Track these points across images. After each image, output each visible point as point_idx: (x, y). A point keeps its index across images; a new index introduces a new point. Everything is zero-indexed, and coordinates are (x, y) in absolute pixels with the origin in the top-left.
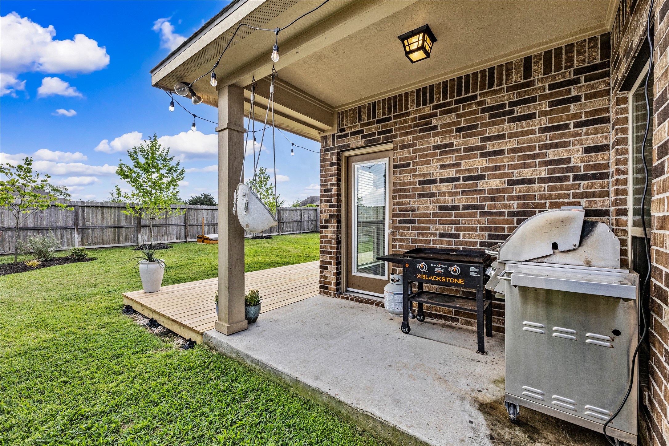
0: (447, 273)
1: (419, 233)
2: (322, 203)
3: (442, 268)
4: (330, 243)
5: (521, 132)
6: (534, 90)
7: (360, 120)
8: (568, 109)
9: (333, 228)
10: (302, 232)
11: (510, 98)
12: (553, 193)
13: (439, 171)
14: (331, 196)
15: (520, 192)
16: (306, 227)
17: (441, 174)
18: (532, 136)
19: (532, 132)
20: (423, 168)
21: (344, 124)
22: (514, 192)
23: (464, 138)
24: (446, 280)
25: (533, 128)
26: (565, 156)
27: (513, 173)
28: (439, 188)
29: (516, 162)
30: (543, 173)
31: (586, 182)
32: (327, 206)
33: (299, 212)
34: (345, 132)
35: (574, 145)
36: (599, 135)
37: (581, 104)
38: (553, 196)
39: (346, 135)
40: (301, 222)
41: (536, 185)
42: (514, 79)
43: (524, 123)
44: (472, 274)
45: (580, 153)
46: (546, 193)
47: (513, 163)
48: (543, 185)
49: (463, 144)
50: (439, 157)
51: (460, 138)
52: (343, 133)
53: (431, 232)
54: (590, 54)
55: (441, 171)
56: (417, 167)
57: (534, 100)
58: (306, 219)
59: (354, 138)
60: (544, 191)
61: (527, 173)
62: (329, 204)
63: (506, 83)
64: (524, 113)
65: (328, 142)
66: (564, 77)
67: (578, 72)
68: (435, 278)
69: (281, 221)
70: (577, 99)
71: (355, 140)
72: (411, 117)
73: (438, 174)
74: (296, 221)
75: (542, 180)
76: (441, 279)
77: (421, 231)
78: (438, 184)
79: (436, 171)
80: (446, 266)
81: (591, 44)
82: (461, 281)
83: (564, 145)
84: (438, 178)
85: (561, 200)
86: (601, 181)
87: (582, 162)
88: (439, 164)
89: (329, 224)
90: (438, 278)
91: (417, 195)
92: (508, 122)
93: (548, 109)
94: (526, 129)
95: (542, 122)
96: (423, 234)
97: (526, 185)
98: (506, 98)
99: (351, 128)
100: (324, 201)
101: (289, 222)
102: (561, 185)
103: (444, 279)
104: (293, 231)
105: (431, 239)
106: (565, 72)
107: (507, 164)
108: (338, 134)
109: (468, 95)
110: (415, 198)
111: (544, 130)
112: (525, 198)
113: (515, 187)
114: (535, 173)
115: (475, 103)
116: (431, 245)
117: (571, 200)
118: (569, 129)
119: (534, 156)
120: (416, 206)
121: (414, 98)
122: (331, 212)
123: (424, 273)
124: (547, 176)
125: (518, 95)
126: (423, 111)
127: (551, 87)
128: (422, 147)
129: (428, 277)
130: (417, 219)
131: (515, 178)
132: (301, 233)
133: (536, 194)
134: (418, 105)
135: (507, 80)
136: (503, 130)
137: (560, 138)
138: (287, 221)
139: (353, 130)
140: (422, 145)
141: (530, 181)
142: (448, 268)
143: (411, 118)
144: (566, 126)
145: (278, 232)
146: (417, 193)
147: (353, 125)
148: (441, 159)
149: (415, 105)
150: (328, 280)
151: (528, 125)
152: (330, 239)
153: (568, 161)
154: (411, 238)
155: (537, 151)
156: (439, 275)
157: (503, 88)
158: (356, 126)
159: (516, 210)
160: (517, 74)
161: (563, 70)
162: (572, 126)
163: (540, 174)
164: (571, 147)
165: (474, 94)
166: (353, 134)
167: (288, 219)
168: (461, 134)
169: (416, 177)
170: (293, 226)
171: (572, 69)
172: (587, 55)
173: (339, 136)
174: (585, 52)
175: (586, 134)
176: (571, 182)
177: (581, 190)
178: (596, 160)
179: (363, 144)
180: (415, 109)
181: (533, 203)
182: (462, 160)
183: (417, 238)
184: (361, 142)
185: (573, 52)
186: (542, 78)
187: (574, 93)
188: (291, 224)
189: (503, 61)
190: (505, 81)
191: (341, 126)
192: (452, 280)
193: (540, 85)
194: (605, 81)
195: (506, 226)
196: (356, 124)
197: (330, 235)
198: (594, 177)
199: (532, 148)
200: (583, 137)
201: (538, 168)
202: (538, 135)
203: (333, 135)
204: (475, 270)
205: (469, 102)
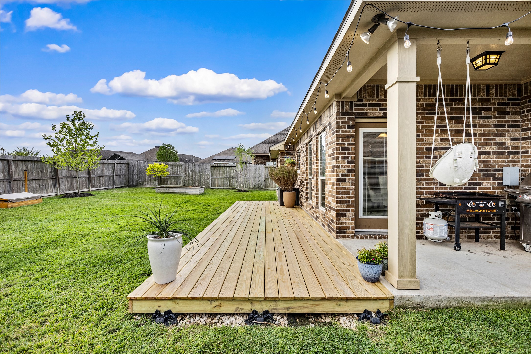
0: (486, 207)
1: (426, 183)
2: (338, 159)
3: (483, 204)
4: (348, 193)
5: (485, 125)
6: (491, 103)
7: (378, 96)
8: (504, 118)
9: (351, 180)
10: (115, 186)
11: (479, 105)
12: (499, 160)
13: (439, 142)
14: (349, 154)
15: (484, 158)
16: (118, 182)
17: (441, 144)
18: (490, 128)
19: (490, 126)
20: (429, 139)
21: (363, 96)
22: (481, 158)
23: (455, 123)
24: (486, 211)
25: (490, 124)
26: (504, 141)
27: (481, 147)
28: (439, 153)
29: (482, 142)
30: (495, 149)
31: (512, 155)
32: (344, 162)
33: (111, 166)
34: (363, 103)
35: (507, 136)
36: (517, 133)
37: (510, 116)
38: (499, 162)
39: (365, 105)
40: (114, 176)
41: (492, 155)
42: (481, 95)
43: (486, 120)
44: (500, 206)
45: (510, 140)
46: (496, 159)
47: (481, 142)
48: (494, 155)
49: (454, 127)
50: (439, 133)
51: (453, 123)
52: (361, 103)
53: (434, 182)
54: (513, 92)
55: (441, 142)
56: (425, 138)
57: (490, 109)
58: (119, 173)
59: (372, 109)
60: (495, 158)
61: (488, 148)
62: (346, 160)
63: (478, 96)
64: (486, 115)
65: (345, 108)
66: (504, 101)
67: (509, 99)
68: (479, 211)
69: (92, 176)
70: (508, 113)
71: (373, 111)
72: (420, 102)
73: (439, 144)
74: (108, 176)
75: (495, 153)
76: (482, 211)
77: (427, 182)
78: (439, 151)
79: (438, 142)
80: (486, 203)
81: (514, 88)
82: (494, 211)
83: (503, 135)
84: (439, 147)
85: (502, 164)
86: (517, 155)
87: (511, 145)
88: (439, 137)
89: (346, 178)
90: (481, 211)
91: (424, 157)
92: (479, 119)
93: (497, 115)
94: (487, 124)
95: (494, 122)
96: (428, 184)
97: (487, 155)
98: (478, 104)
99: (369, 100)
100: (340, 158)
101: (100, 177)
102: (502, 156)
103: (484, 211)
104: (105, 186)
105: (434, 186)
106: (504, 98)
107: (478, 142)
108: (356, 103)
109: (457, 97)
110: (423, 159)
111: (495, 126)
112: (486, 162)
113: (482, 155)
114: (491, 149)
115: (461, 103)
116: (434, 191)
117: (506, 164)
118: (505, 128)
119: (491, 140)
120: (424, 164)
121: (422, 90)
122: (349, 167)
123: (472, 208)
124: (496, 151)
125: (484, 104)
126: (429, 100)
127: (499, 104)
128: (428, 125)
129: (474, 211)
130: (424, 173)
131: (482, 151)
132: (113, 188)
133: (492, 160)
134: (425, 96)
135: (478, 94)
136: (476, 123)
137: (502, 132)
138: (98, 175)
139: (371, 102)
140: (428, 123)
141: (489, 153)
142: (487, 204)
143: (421, 104)
144: (504, 126)
145: (88, 188)
146: (424, 156)
147: (371, 98)
148: (441, 134)
149: (423, 95)
150: (346, 226)
151: (488, 122)
152: (348, 190)
153: (504, 144)
154: (420, 186)
155: (492, 137)
156: (481, 208)
157: (476, 98)
158: (374, 100)
159: (482, 168)
160: (483, 93)
161: (503, 97)
162: (506, 126)
163: (493, 149)
164: (506, 137)
165: (461, 97)
166: (370, 105)
167: (99, 173)
168: (453, 120)
169: (424, 144)
170: (105, 181)
171: (507, 97)
172: (512, 92)
173: (357, 104)
174: (511, 91)
175: (512, 131)
176: (506, 155)
177: (510, 159)
178: (516, 145)
179: (380, 115)
180: (423, 97)
181: (490, 165)
182: (454, 137)
183: (424, 186)
184: (379, 113)
185: (507, 89)
186: (494, 98)
187: (508, 110)
188: (102, 179)
189: (477, 83)
190: (477, 95)
191: (359, 96)
192: (489, 211)
193: (494, 102)
194: (519, 107)
195: (477, 177)
196: (374, 98)
197: (348, 187)
198: (515, 153)
199: (489, 135)
200: (511, 133)
201: (492, 146)
202: (492, 128)
203: (351, 103)
204: (502, 203)
205: (458, 102)
